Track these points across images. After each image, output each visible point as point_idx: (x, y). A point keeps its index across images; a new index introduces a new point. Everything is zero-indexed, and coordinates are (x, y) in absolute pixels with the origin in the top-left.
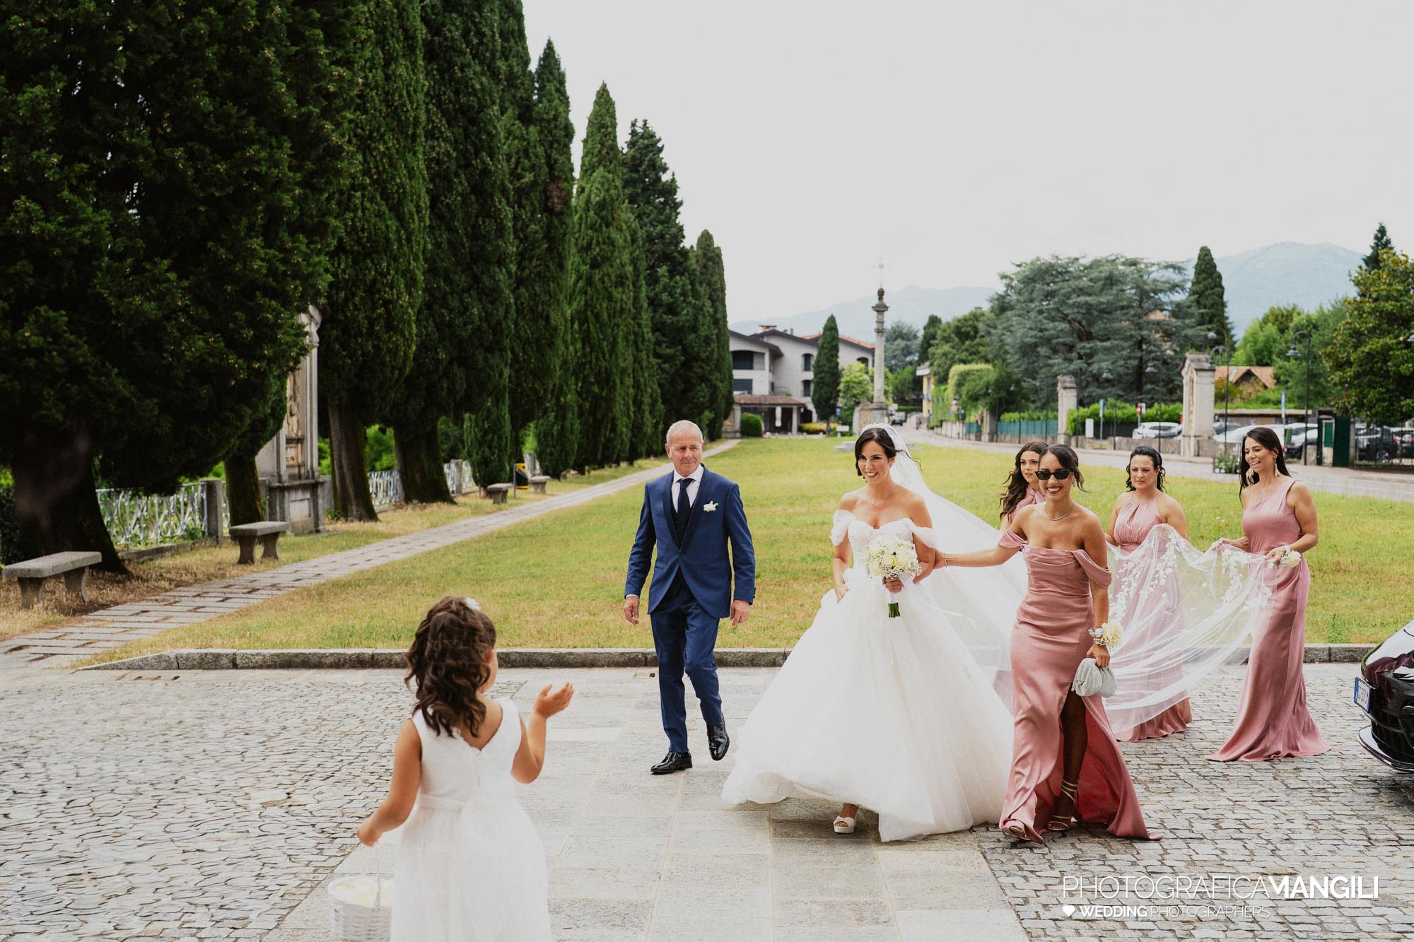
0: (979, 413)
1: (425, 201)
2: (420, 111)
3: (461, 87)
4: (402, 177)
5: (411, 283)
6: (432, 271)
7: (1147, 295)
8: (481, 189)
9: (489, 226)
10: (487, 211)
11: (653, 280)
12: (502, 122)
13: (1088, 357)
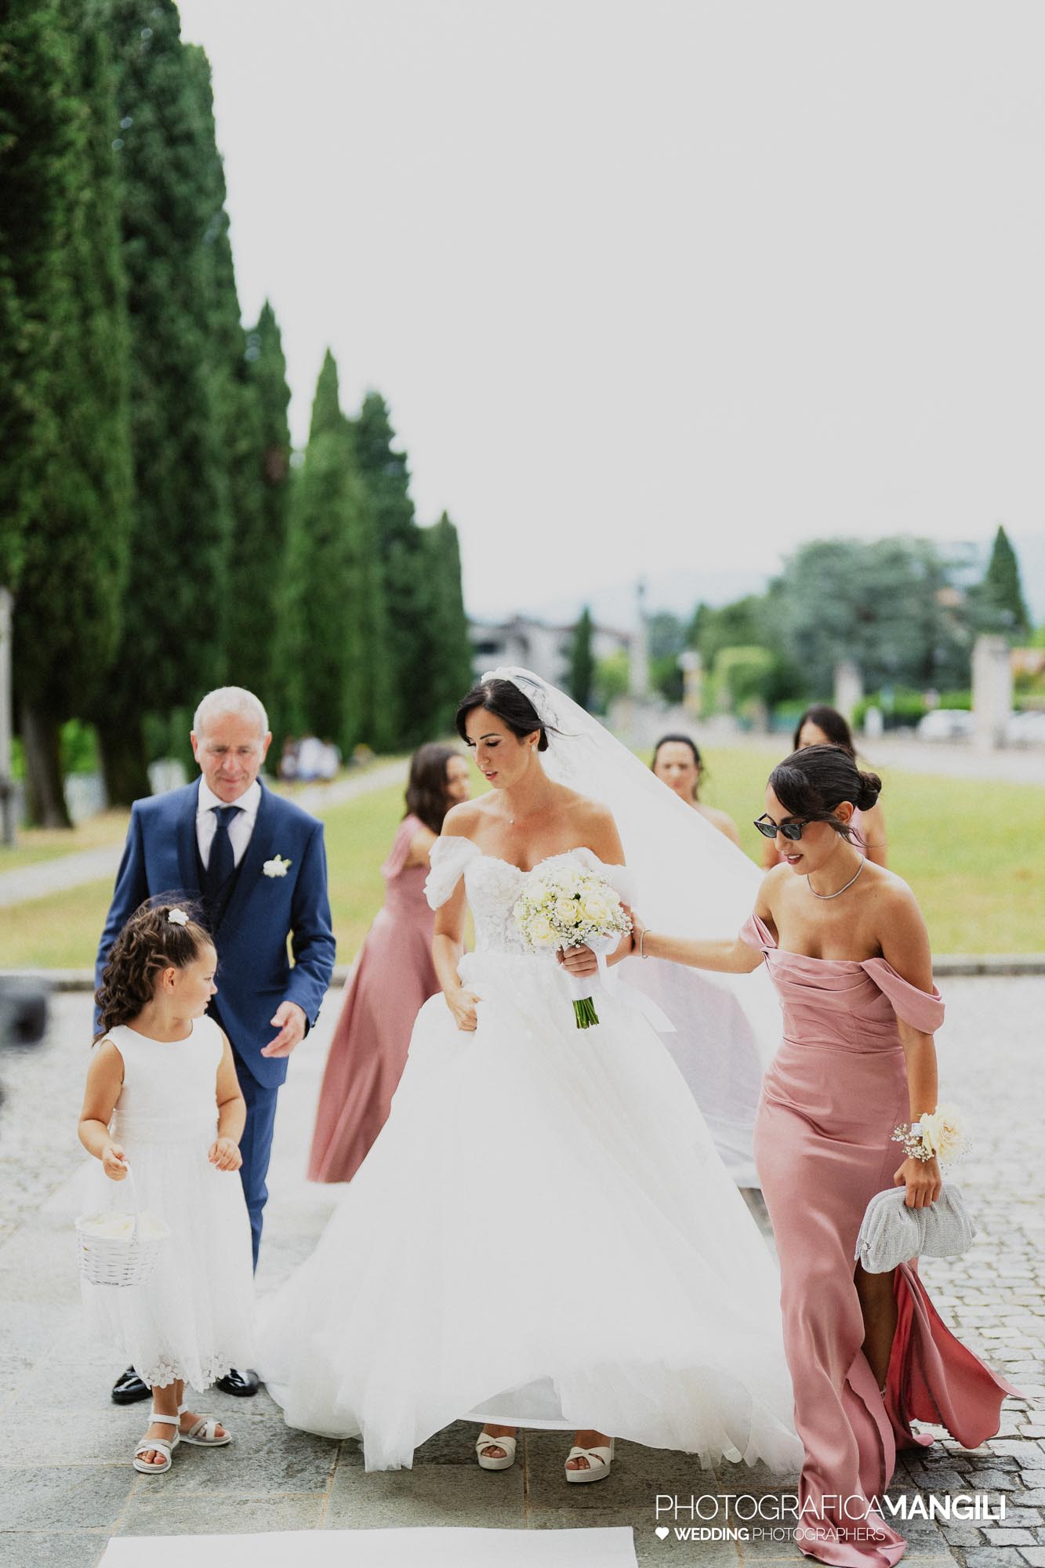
0: (753, 707)
1: (128, 471)
2: (123, 371)
3: (168, 343)
4: (102, 443)
5: (113, 564)
6: (138, 548)
7: (936, 576)
8: (191, 457)
9: (199, 500)
10: (198, 481)
11: (386, 558)
12: (213, 381)
13: (871, 643)
